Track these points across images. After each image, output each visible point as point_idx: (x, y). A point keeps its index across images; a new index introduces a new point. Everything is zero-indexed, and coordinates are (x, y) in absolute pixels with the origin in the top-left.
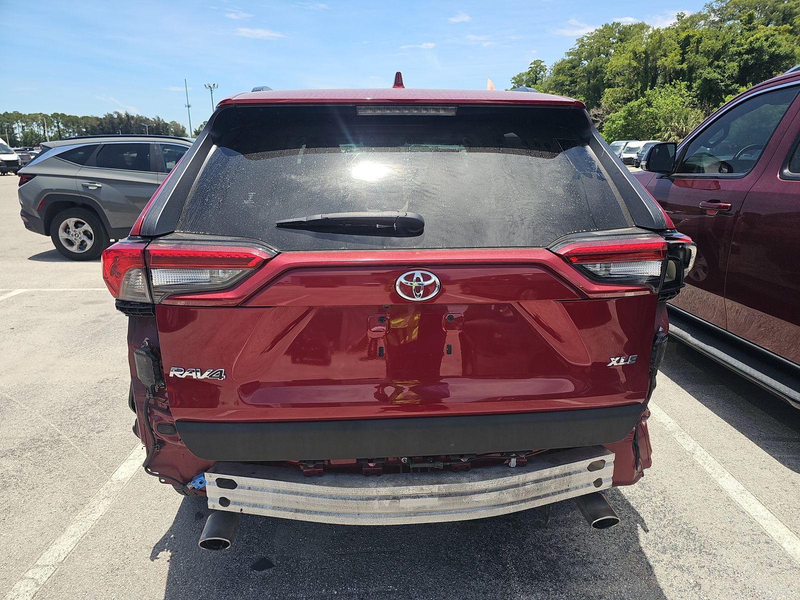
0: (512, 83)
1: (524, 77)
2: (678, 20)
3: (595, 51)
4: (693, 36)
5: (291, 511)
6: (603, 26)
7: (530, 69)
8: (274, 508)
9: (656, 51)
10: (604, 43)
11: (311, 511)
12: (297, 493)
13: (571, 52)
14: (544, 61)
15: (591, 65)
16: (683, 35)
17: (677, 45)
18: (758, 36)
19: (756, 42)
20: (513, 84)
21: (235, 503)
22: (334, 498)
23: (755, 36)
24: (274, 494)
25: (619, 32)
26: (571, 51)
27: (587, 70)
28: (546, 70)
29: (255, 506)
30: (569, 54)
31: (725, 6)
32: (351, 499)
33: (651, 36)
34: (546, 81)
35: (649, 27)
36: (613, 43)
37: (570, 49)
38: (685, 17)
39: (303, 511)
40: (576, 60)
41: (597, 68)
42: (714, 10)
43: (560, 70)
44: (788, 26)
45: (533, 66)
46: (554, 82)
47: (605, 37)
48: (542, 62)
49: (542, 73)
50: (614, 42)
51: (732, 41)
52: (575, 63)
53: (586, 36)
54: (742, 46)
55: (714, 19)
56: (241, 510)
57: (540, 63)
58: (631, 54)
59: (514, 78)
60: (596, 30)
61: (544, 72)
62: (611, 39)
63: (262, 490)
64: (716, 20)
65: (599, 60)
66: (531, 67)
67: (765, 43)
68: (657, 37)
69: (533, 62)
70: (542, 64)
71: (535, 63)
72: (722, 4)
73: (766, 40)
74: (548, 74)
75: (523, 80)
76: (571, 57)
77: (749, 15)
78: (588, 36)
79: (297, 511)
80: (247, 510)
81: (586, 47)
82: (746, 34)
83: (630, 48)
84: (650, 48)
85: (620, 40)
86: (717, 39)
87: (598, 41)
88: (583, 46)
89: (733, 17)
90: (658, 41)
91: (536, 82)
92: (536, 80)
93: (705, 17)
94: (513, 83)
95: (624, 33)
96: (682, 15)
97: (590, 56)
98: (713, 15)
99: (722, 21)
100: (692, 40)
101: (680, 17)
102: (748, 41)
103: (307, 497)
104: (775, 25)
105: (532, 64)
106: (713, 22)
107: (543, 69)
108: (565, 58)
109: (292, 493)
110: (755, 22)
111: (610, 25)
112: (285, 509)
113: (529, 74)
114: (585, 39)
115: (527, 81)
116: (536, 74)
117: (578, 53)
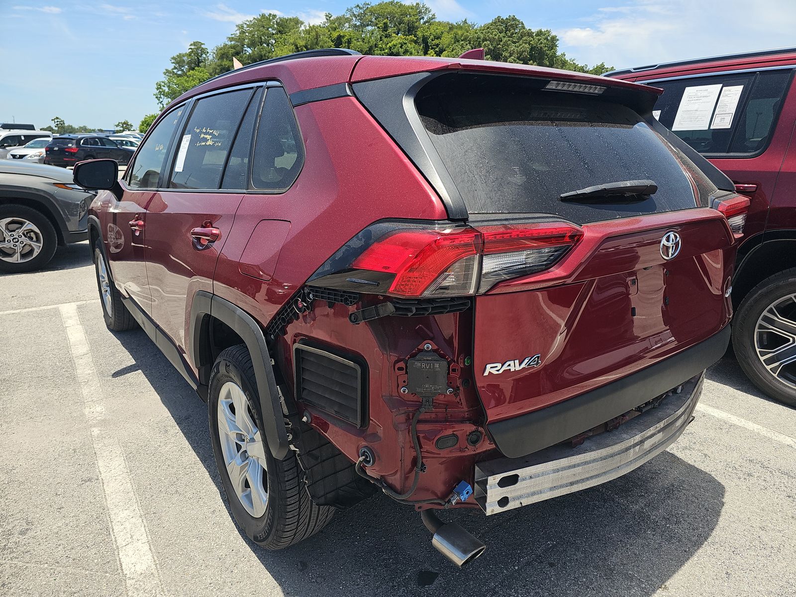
0: (172, 63)
1: (185, 58)
2: (327, 19)
3: (257, 39)
4: (343, 37)
5: (567, 486)
6: (260, 15)
7: (190, 50)
8: (552, 489)
9: (315, 47)
10: (265, 33)
11: (583, 480)
12: (574, 466)
13: (233, 38)
14: (204, 44)
15: (256, 53)
16: (335, 35)
17: (332, 43)
18: (394, 42)
19: (394, 48)
20: (174, 65)
21: (514, 499)
22: (604, 459)
23: (392, 43)
24: (555, 474)
25: (278, 24)
26: (233, 36)
27: (252, 57)
28: (208, 53)
29: (533, 494)
30: (231, 39)
31: (363, 12)
32: (616, 455)
33: (308, 32)
34: (210, 65)
35: (302, 23)
36: (273, 34)
37: (232, 35)
38: (332, 18)
39: (577, 482)
40: (238, 46)
41: (262, 56)
42: (355, 15)
43: (224, 54)
44: (413, 37)
45: (193, 47)
46: (218, 66)
47: (264, 27)
48: (203, 44)
49: (204, 56)
50: (274, 32)
51: (376, 44)
52: (238, 49)
53: (245, 24)
54: (384, 50)
55: (356, 23)
56: (521, 503)
57: (201, 45)
58: (293, 47)
59: (173, 58)
60: (254, 18)
61: (206, 55)
62: (270, 29)
63: (543, 474)
64: (358, 24)
65: (262, 48)
66: (191, 49)
67: (400, 50)
68: (314, 33)
69: (193, 43)
70: (203, 46)
71: (194, 44)
72: (361, 11)
73: (401, 47)
74: (211, 58)
75: (184, 61)
76: (233, 43)
77: (384, 23)
78: (248, 23)
79: (572, 484)
80: (526, 502)
81: (247, 34)
82: (385, 40)
83: (292, 41)
84: (309, 43)
85: (279, 31)
86: (363, 42)
87: (258, 30)
88: (244, 33)
89: (370, 23)
90: (315, 37)
91: (199, 65)
92: (199, 62)
93: (348, 20)
94: (174, 63)
95: (281, 26)
96: (330, 16)
97: (252, 45)
98: (354, 19)
99: (363, 25)
100: (344, 40)
101: (328, 17)
102: (388, 46)
103: (584, 466)
104: (404, 35)
105: (191, 45)
106: (355, 26)
107: (204, 51)
108: (227, 43)
109: (570, 467)
110: (390, 30)
111: (267, 15)
112: (561, 486)
113: (190, 55)
114: (245, 26)
115: (189, 63)
116: (199, 57)
117: (241, 40)
